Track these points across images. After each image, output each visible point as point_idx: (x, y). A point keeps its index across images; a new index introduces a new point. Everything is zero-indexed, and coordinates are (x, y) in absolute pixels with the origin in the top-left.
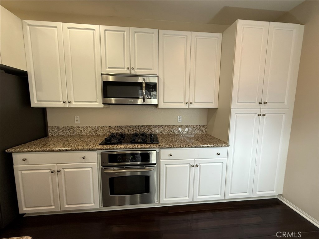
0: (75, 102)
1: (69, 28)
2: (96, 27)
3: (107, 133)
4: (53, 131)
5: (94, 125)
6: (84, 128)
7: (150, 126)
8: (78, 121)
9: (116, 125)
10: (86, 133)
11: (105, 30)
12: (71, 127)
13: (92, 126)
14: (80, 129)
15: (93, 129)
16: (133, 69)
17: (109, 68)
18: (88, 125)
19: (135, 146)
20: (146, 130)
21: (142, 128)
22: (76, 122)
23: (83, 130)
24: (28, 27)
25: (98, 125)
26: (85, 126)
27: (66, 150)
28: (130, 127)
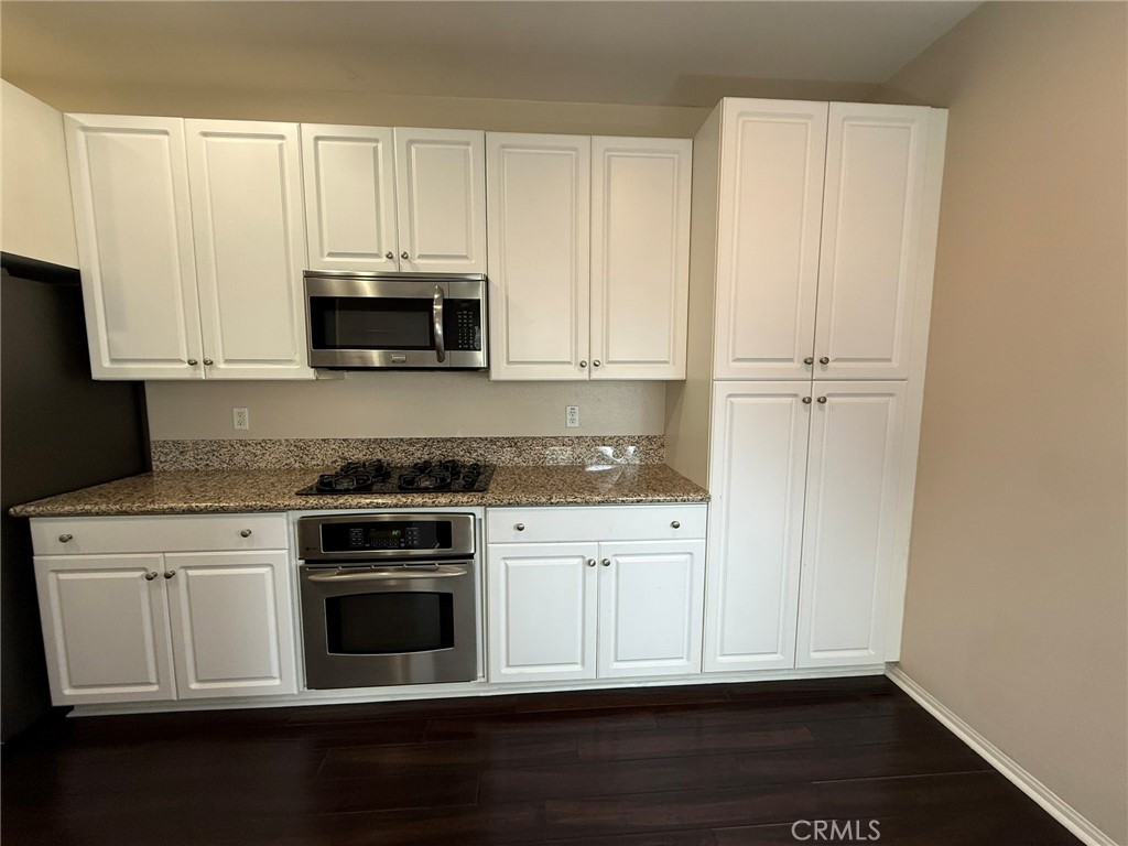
0: (227, 361)
1: (205, 134)
2: (288, 128)
3: (336, 461)
4: (167, 454)
5: (293, 437)
6: (263, 444)
7: (475, 440)
8: (243, 423)
10: (268, 461)
11: (317, 139)
12: (220, 444)
13: (287, 440)
14: (249, 448)
15: (292, 448)
16: (405, 256)
17: (330, 255)
18: (275, 438)
20: (462, 453)
21: (449, 444)
22: (237, 427)
23: (258, 452)
24: (81, 135)
25: (307, 437)
26: (264, 441)
27: (191, 511)
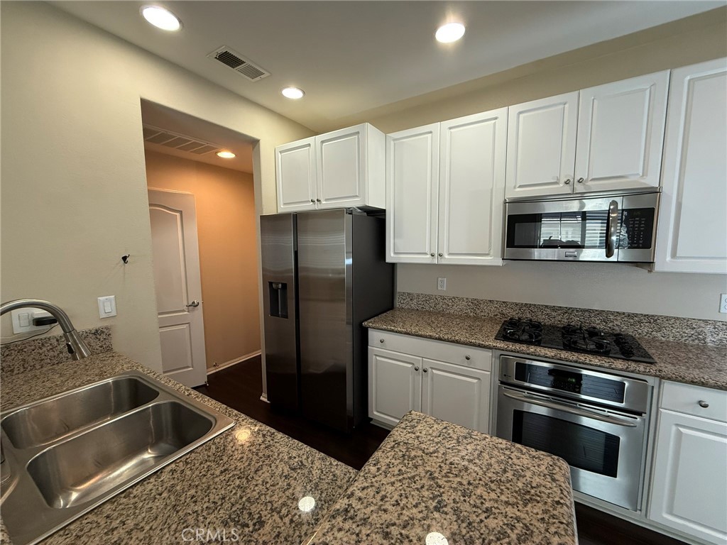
0: (450, 254)
1: (450, 128)
2: (500, 112)
3: (497, 315)
4: (404, 300)
5: (471, 297)
7: (612, 313)
8: (443, 286)
9: (518, 302)
10: (455, 309)
11: (519, 114)
12: (430, 297)
13: (467, 299)
14: (446, 301)
15: (470, 304)
16: (580, 181)
17: (520, 187)
18: (460, 297)
19: (583, 358)
20: (598, 322)
21: (587, 314)
22: (439, 288)
23: (450, 304)
24: (392, 143)
25: (479, 298)
26: (454, 298)
27: (440, 339)
28: (554, 309)
